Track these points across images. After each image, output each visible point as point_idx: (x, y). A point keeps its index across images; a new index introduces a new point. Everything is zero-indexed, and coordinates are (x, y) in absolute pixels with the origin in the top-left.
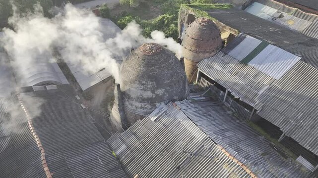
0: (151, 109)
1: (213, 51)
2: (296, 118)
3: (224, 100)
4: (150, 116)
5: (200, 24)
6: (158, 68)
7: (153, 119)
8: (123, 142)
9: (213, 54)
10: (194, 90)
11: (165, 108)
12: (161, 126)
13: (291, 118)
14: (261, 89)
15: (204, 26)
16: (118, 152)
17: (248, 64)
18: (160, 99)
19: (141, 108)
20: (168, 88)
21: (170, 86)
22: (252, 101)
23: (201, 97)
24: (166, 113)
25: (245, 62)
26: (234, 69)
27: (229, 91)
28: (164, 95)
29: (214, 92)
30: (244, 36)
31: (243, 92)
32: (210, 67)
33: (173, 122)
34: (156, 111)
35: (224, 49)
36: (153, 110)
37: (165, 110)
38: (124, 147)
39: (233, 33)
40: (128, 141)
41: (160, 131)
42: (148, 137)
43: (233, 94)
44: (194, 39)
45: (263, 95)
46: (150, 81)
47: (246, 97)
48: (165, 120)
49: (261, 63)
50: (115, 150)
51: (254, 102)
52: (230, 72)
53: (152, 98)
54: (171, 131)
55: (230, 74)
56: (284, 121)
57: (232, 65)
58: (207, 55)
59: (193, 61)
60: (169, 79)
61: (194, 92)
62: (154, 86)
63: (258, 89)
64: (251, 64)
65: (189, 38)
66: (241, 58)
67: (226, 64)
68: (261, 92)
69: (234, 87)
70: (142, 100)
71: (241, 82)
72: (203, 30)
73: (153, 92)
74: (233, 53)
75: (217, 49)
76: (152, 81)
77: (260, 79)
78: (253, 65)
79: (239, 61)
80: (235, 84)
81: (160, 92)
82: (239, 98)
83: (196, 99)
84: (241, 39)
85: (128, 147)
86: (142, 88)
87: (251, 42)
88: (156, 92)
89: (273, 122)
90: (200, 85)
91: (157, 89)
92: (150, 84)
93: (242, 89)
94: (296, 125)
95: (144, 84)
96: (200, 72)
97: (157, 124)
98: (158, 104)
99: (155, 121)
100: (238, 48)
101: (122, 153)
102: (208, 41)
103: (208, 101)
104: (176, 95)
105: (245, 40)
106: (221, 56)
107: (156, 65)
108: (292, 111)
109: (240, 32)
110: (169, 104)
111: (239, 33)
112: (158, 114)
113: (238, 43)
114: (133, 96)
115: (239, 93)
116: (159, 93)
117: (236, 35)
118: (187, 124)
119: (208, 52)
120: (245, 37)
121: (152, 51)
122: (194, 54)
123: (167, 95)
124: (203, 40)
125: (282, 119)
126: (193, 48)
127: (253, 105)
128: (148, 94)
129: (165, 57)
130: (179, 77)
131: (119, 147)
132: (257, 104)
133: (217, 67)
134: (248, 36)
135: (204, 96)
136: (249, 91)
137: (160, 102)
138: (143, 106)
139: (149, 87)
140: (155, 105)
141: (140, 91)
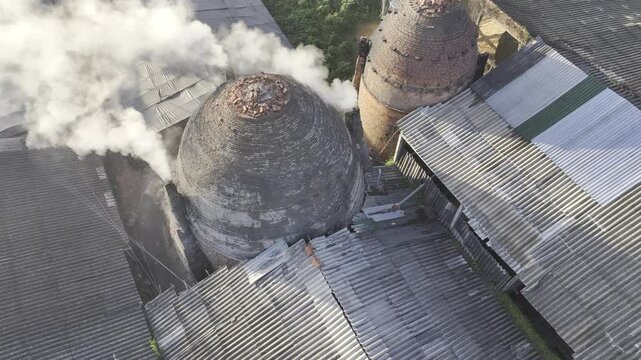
0: (251, 250)
1: (447, 89)
2: (626, 333)
3: (452, 224)
4: (246, 268)
5: (420, 11)
6: (272, 158)
7: (253, 278)
8: (181, 317)
9: (445, 95)
10: (380, 187)
11: (285, 254)
12: (267, 302)
13: (609, 330)
14: (550, 223)
15: (432, 20)
16: (165, 342)
17: (535, 141)
18: (274, 232)
19: (227, 244)
20: (296, 207)
21: (301, 202)
22: (519, 255)
23: (394, 209)
24: (284, 266)
25: (526, 133)
26: (491, 150)
27: (463, 215)
28: (284, 222)
29: (431, 196)
30: (540, 50)
31: (501, 226)
32: (431, 133)
33: (297, 298)
34: (263, 258)
35: (478, 84)
36: (255, 252)
37: (284, 260)
38: (179, 331)
39: (515, 35)
40: (190, 317)
41: (264, 313)
42: (235, 321)
43: (474, 223)
44: (399, 53)
45: (552, 245)
46: (248, 189)
47: (504, 240)
48: (280, 288)
49: (569, 145)
50: (162, 333)
51: (523, 261)
52: (480, 157)
53: (252, 228)
54: (287, 323)
55: (477, 164)
56: (589, 333)
57: (490, 138)
58: (428, 98)
59: (390, 108)
60: (299, 187)
61: (381, 194)
62: (258, 203)
63: (542, 223)
64: (542, 144)
65: (386, 46)
66: (518, 118)
67: (475, 129)
68: (547, 235)
69: (481, 206)
70: (229, 229)
71: (503, 195)
72: (425, 30)
73: (255, 215)
74: (499, 98)
75: (459, 84)
76: (252, 191)
77: (554, 192)
78: (544, 147)
79: (510, 127)
80: (485, 196)
81: (273, 216)
82: (487, 240)
83: (377, 218)
84: (533, 58)
85: (189, 335)
86: (226, 204)
87: (557, 72)
88: (262, 217)
89: (560, 329)
90: (401, 168)
91: (265, 209)
92: (247, 197)
93: (500, 214)
94: (620, 353)
95: (229, 195)
96: (403, 140)
97: (260, 292)
98: (267, 243)
99: (257, 282)
100: (517, 86)
101: (172, 346)
102: (435, 62)
103: (410, 223)
104: (319, 219)
105: (543, 63)
106: (465, 105)
107: (265, 149)
108: (618, 309)
109: (533, 35)
110: (297, 246)
111: (529, 40)
112: (265, 265)
113: (521, 71)
114: (207, 214)
115: (488, 225)
116: (270, 219)
117: (521, 43)
118: (329, 314)
119: (432, 91)
120: (542, 56)
121: (257, 108)
122: (395, 91)
123: (292, 223)
124: (420, 60)
125: (585, 325)
126: (394, 77)
127: (516, 267)
128: (243, 219)
129: (295, 125)
130: (333, 176)
131: (168, 329)
132: (528, 269)
133: (449, 135)
134: (553, 54)
135: (402, 207)
136: (517, 225)
137: (274, 237)
138: (231, 241)
139: (243, 202)
140: (261, 245)
141: (223, 210)
